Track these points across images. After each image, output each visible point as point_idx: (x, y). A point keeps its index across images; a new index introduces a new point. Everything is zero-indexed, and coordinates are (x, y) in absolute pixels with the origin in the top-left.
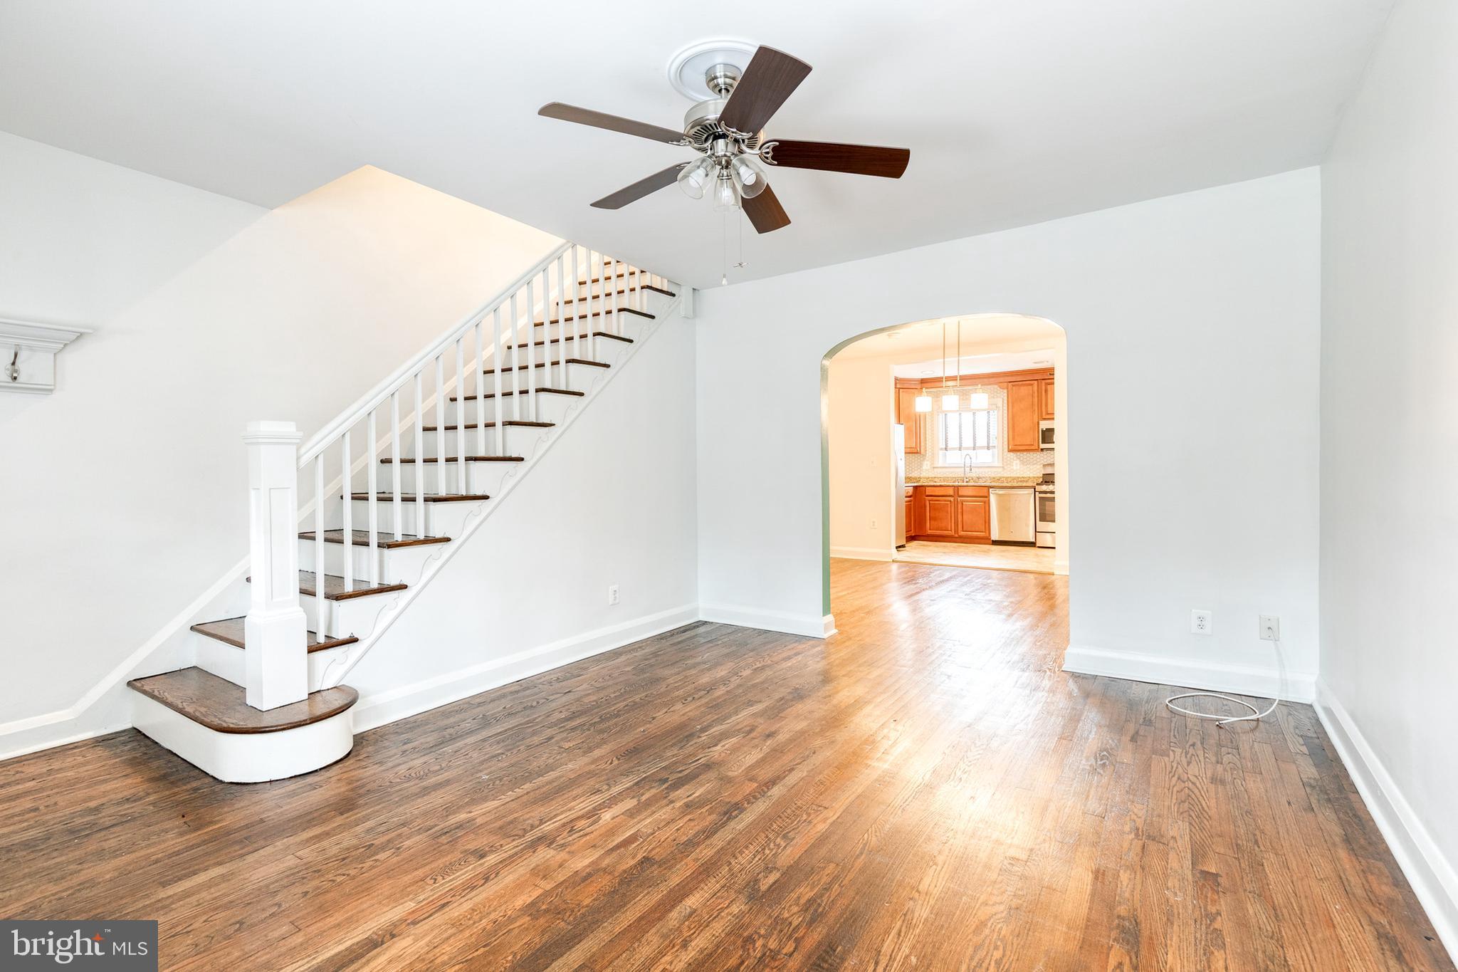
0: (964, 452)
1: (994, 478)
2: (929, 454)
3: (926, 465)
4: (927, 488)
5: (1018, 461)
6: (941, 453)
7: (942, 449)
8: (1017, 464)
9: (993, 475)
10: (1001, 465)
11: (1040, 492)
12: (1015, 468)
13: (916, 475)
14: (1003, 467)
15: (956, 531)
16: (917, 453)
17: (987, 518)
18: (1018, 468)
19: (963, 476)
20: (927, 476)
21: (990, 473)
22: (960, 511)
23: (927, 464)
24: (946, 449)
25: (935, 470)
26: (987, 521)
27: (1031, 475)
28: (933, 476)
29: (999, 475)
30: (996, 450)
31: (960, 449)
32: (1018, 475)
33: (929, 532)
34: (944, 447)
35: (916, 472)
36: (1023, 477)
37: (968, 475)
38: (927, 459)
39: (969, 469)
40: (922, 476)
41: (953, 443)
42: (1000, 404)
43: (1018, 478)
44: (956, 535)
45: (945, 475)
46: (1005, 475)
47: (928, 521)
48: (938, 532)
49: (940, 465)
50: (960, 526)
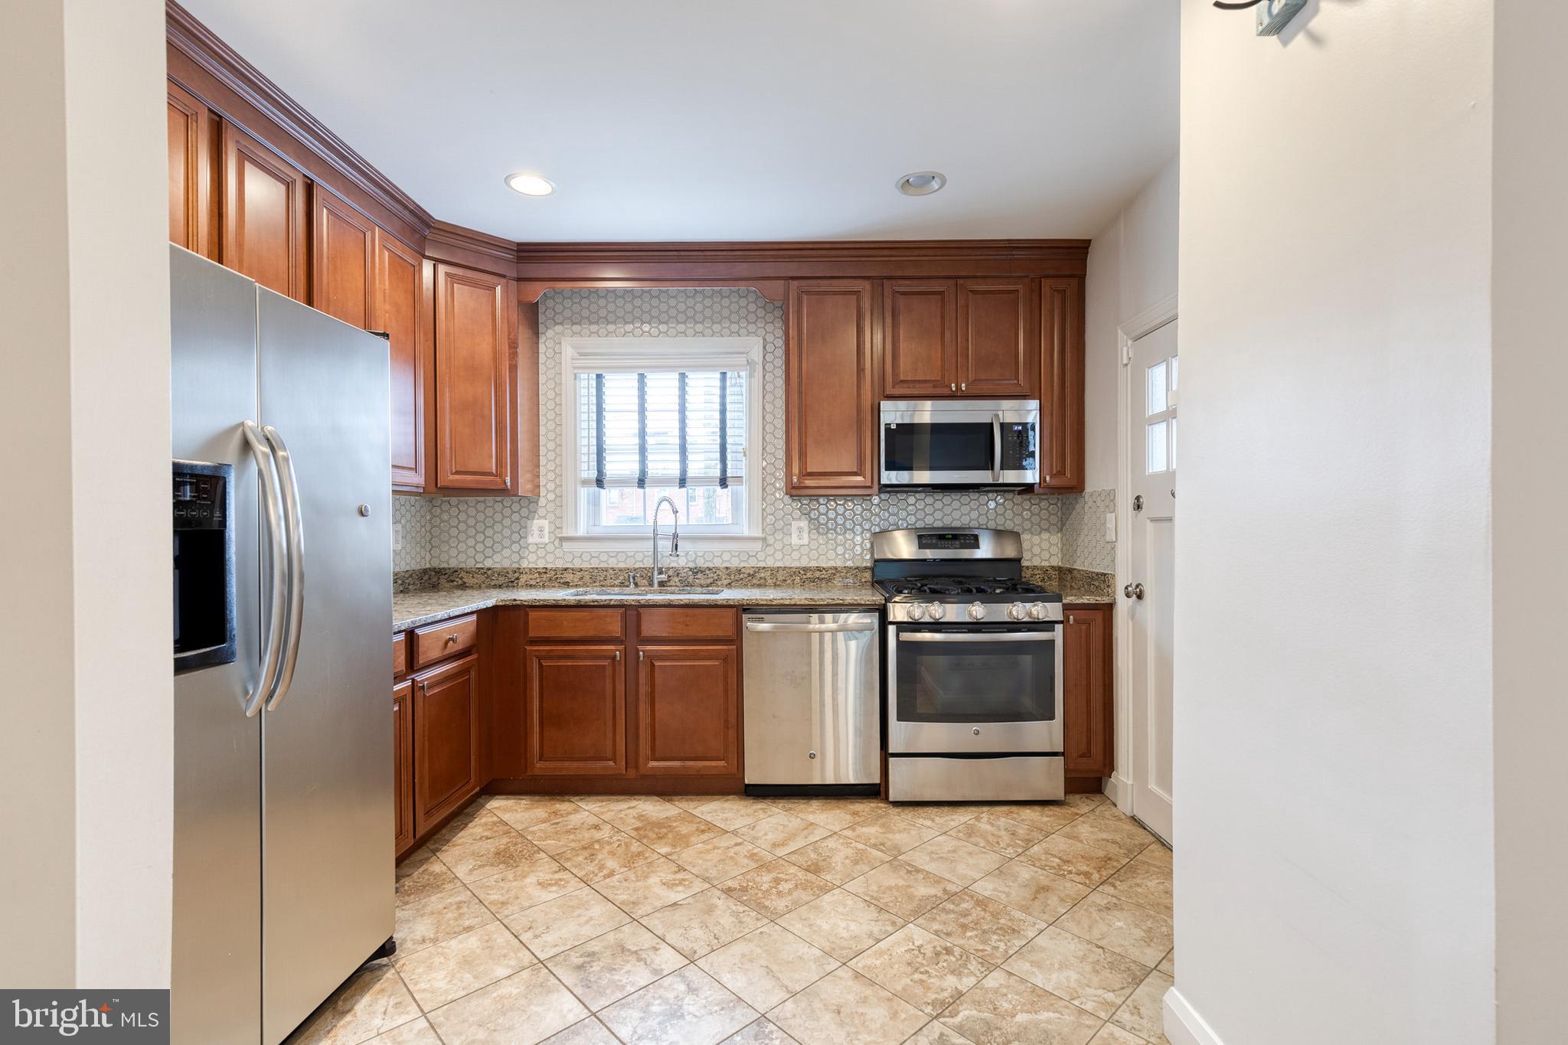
0: (654, 493)
1: (739, 571)
2: (546, 496)
3: (539, 531)
4: (533, 615)
5: (804, 524)
6: (584, 492)
7: (585, 483)
8: (800, 530)
9: (735, 563)
10: (760, 535)
11: (901, 626)
12: (795, 540)
13: (506, 564)
14: (764, 539)
15: (632, 760)
16: (503, 492)
17: (733, 711)
18: (806, 541)
19: (648, 563)
20: (541, 564)
21: (726, 556)
22: (643, 689)
23: (541, 530)
24: (600, 483)
25: (566, 545)
26: (732, 720)
27: (839, 564)
28: (560, 564)
29: (753, 563)
30: (743, 489)
31: (641, 483)
32: (804, 563)
33: (539, 767)
34: (594, 474)
35: (506, 552)
36: (819, 569)
37: (667, 562)
38: (541, 512)
39: (669, 544)
40: (524, 564)
41: (621, 464)
42: (756, 354)
43: (806, 569)
44: (632, 773)
45: (595, 564)
46: (770, 563)
47: (536, 729)
48: (571, 767)
49: (581, 532)
50: (644, 747)
